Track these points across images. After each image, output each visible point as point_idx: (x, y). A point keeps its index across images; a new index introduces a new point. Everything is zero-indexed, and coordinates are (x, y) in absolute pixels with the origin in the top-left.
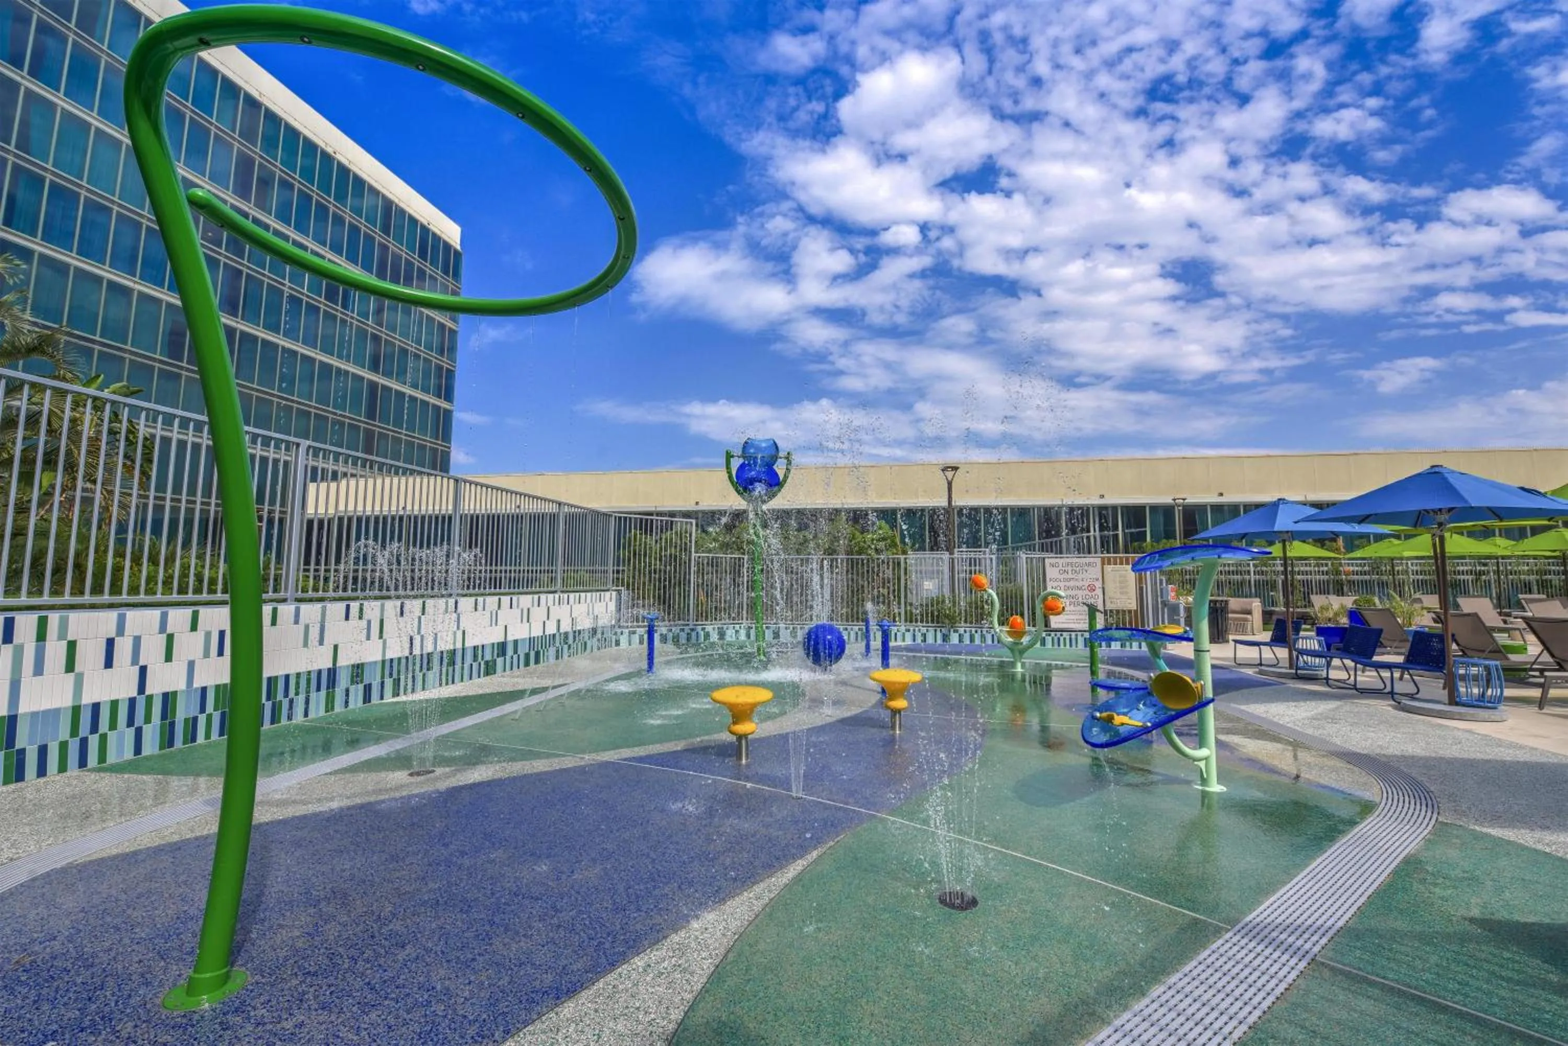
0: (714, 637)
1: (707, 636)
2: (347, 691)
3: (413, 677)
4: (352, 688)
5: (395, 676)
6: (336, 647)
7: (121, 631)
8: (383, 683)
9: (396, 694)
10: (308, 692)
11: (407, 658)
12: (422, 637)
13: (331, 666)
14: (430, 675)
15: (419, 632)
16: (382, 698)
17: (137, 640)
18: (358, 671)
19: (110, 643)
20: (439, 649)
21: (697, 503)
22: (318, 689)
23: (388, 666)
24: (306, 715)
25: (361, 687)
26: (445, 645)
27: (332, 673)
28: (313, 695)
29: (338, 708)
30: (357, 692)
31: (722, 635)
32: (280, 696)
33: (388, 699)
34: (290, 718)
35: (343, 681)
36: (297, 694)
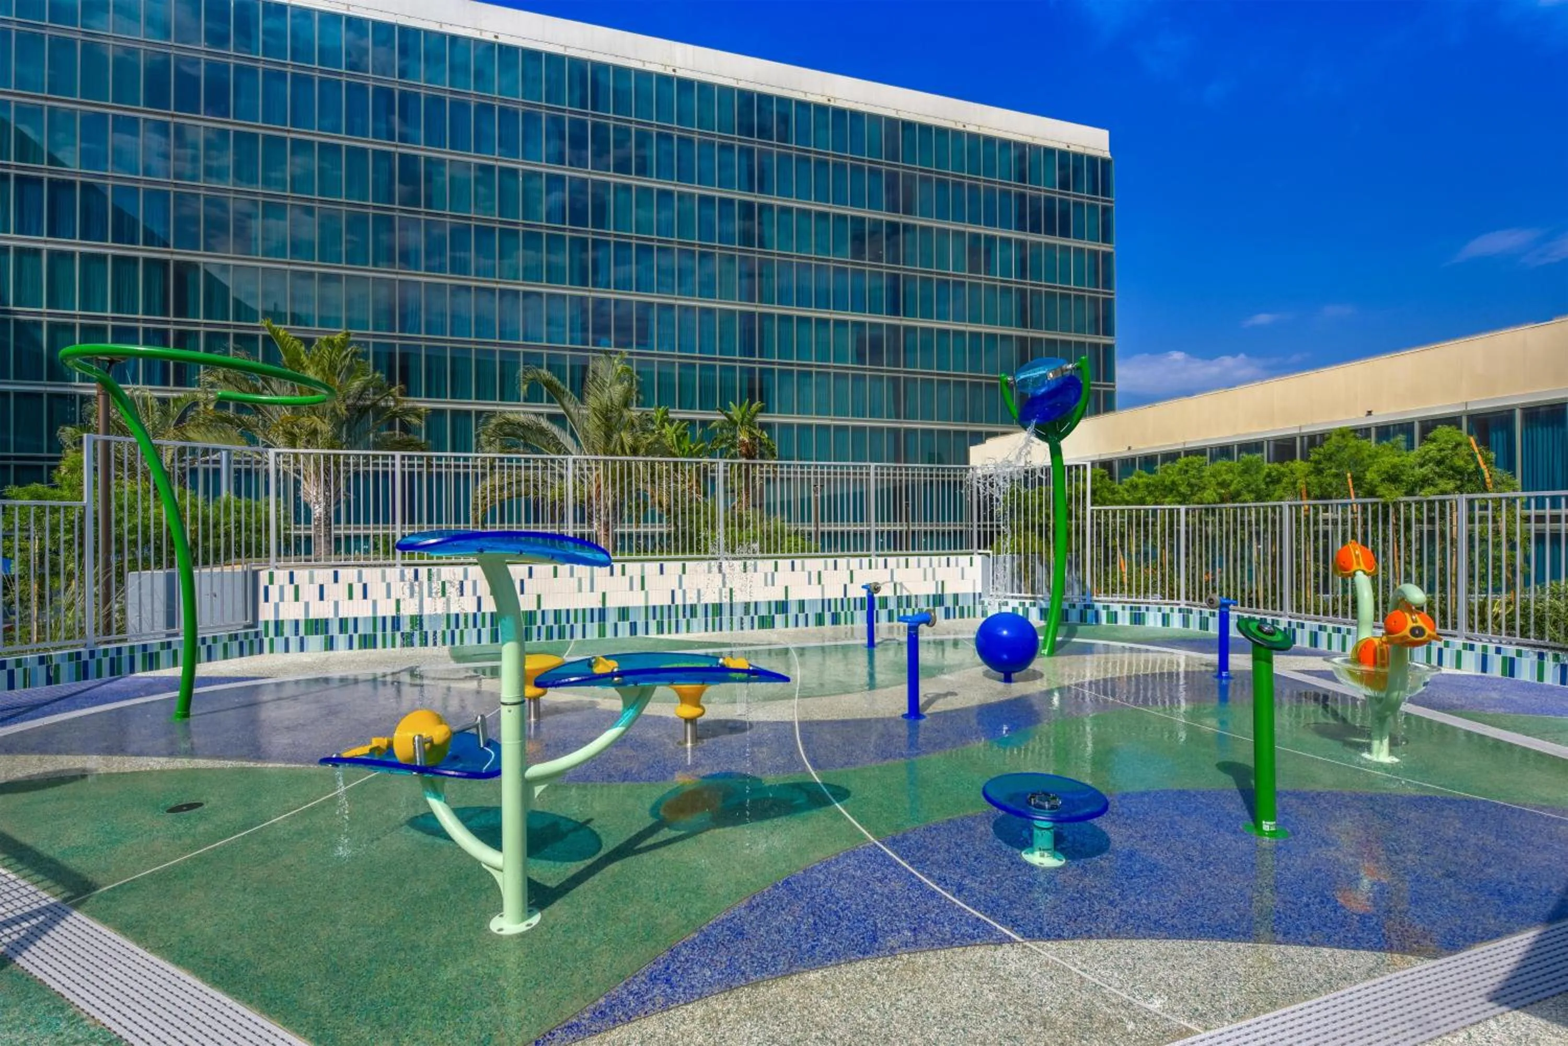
0: (1124, 619)
1: (1113, 617)
2: (616, 625)
3: (677, 622)
4: (620, 624)
5: (658, 618)
6: (604, 594)
7: (466, 577)
8: (647, 623)
9: (661, 630)
10: (584, 620)
11: (669, 607)
12: (684, 592)
13: (600, 606)
14: (694, 621)
15: (680, 587)
16: (647, 633)
17: (475, 583)
18: (624, 613)
19: (462, 584)
20: (702, 602)
21: (1370, 413)
22: (592, 621)
23: (652, 611)
24: (584, 636)
25: (627, 624)
26: (711, 598)
27: (603, 612)
28: (588, 624)
29: (609, 634)
30: (624, 627)
31: (1138, 619)
32: (564, 622)
33: (653, 634)
34: (572, 636)
35: (612, 618)
36: (576, 621)
